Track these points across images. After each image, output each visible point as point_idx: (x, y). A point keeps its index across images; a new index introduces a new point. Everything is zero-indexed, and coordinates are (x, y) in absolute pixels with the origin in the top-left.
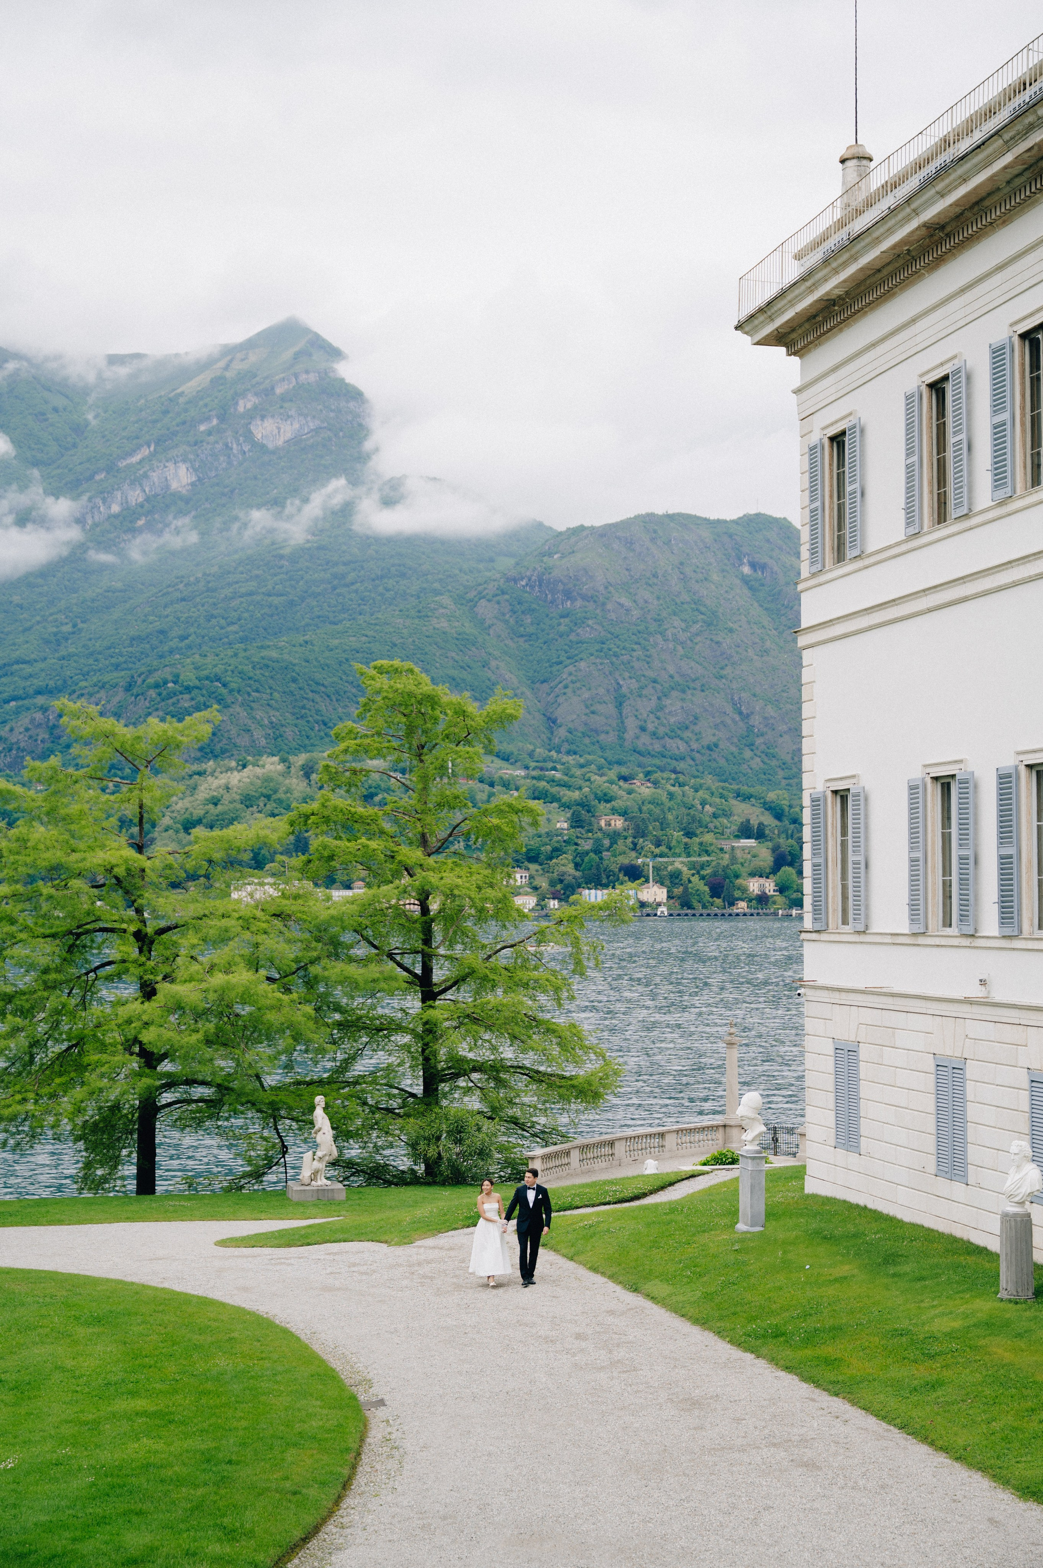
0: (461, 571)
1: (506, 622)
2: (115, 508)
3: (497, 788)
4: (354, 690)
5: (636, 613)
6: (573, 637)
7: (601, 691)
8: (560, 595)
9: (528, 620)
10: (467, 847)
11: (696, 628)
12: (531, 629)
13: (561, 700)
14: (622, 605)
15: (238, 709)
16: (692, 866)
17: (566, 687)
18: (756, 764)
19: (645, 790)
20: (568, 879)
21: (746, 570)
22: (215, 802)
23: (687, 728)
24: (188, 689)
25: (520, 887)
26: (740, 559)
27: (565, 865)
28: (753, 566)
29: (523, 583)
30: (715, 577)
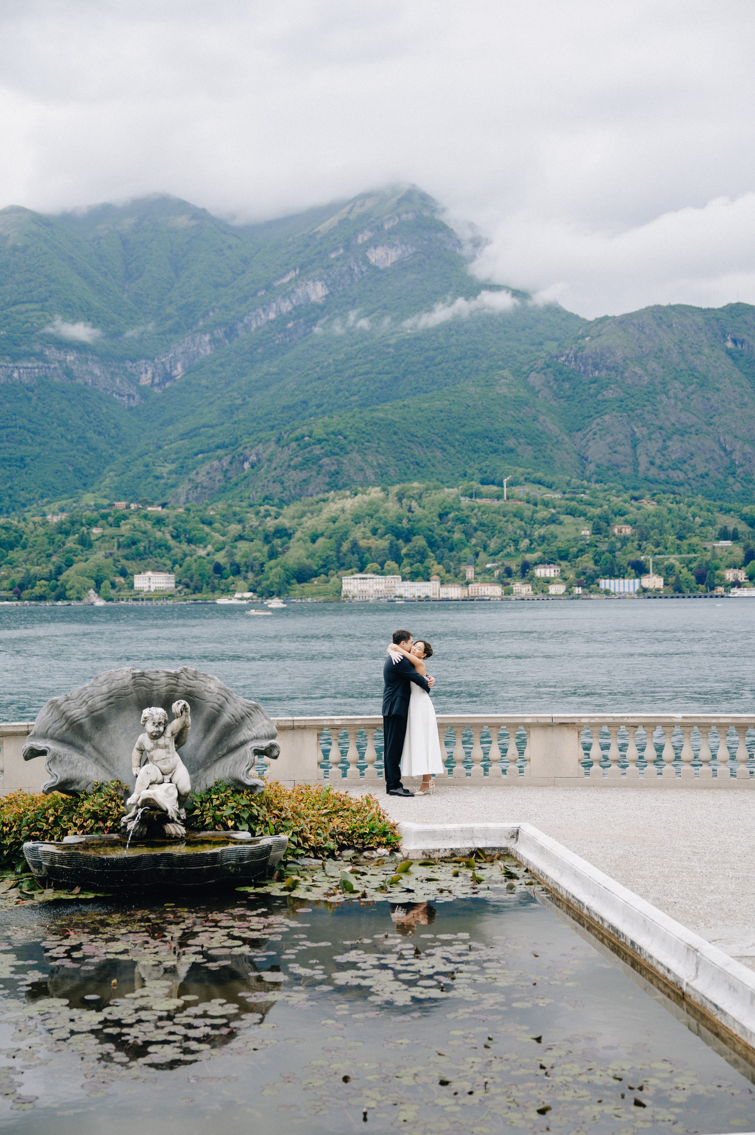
0: (518, 352)
1: (551, 388)
2: (272, 316)
3: (539, 507)
4: (439, 440)
5: (646, 379)
6: (600, 397)
7: (621, 436)
8: (590, 368)
9: (567, 385)
10: (517, 550)
11: (690, 389)
12: (569, 393)
13: (590, 444)
14: (636, 373)
15: (354, 454)
16: (682, 561)
17: (595, 434)
18: (737, 487)
19: (650, 506)
20: (589, 572)
21: (730, 345)
22: (334, 520)
23: (685, 462)
24: (319, 441)
25: (554, 578)
26: (724, 337)
27: (587, 562)
28: (735, 341)
29: (563, 359)
30: (706, 351)
